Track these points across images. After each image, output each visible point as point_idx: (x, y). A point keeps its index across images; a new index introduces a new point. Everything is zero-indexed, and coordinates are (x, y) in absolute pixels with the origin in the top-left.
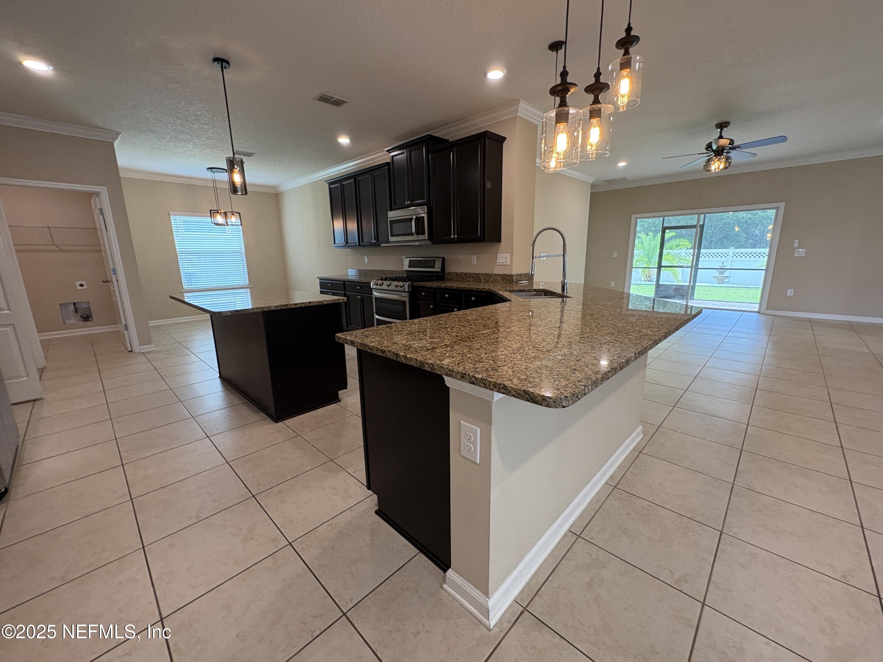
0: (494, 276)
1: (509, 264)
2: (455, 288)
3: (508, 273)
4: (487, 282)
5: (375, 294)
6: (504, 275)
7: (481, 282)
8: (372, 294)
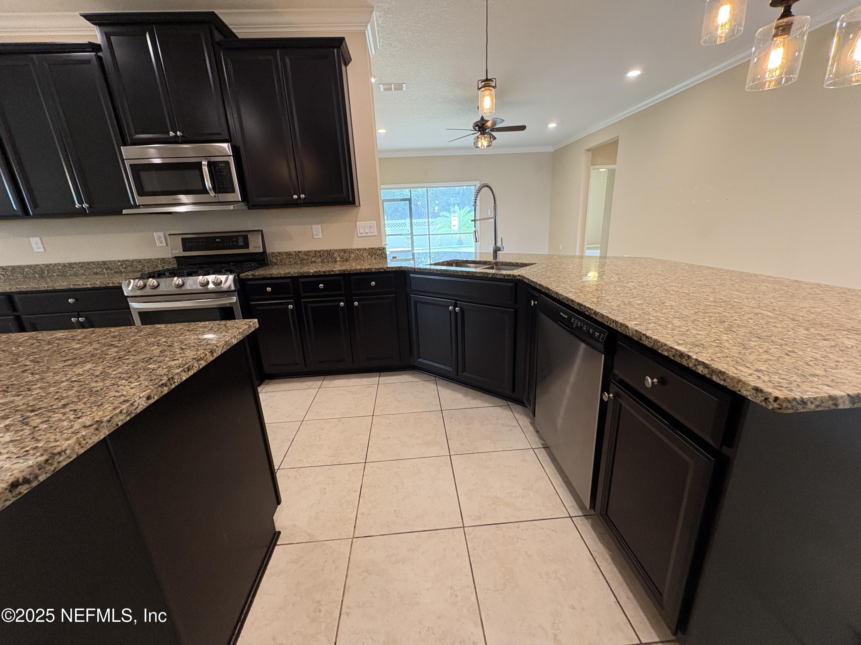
0: (357, 252)
1: (376, 235)
2: (337, 272)
3: (376, 246)
4: (347, 260)
5: (134, 305)
6: (372, 249)
7: (336, 261)
8: (128, 307)
